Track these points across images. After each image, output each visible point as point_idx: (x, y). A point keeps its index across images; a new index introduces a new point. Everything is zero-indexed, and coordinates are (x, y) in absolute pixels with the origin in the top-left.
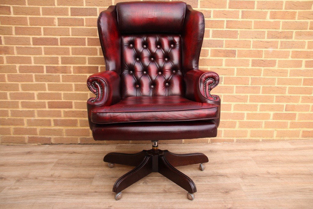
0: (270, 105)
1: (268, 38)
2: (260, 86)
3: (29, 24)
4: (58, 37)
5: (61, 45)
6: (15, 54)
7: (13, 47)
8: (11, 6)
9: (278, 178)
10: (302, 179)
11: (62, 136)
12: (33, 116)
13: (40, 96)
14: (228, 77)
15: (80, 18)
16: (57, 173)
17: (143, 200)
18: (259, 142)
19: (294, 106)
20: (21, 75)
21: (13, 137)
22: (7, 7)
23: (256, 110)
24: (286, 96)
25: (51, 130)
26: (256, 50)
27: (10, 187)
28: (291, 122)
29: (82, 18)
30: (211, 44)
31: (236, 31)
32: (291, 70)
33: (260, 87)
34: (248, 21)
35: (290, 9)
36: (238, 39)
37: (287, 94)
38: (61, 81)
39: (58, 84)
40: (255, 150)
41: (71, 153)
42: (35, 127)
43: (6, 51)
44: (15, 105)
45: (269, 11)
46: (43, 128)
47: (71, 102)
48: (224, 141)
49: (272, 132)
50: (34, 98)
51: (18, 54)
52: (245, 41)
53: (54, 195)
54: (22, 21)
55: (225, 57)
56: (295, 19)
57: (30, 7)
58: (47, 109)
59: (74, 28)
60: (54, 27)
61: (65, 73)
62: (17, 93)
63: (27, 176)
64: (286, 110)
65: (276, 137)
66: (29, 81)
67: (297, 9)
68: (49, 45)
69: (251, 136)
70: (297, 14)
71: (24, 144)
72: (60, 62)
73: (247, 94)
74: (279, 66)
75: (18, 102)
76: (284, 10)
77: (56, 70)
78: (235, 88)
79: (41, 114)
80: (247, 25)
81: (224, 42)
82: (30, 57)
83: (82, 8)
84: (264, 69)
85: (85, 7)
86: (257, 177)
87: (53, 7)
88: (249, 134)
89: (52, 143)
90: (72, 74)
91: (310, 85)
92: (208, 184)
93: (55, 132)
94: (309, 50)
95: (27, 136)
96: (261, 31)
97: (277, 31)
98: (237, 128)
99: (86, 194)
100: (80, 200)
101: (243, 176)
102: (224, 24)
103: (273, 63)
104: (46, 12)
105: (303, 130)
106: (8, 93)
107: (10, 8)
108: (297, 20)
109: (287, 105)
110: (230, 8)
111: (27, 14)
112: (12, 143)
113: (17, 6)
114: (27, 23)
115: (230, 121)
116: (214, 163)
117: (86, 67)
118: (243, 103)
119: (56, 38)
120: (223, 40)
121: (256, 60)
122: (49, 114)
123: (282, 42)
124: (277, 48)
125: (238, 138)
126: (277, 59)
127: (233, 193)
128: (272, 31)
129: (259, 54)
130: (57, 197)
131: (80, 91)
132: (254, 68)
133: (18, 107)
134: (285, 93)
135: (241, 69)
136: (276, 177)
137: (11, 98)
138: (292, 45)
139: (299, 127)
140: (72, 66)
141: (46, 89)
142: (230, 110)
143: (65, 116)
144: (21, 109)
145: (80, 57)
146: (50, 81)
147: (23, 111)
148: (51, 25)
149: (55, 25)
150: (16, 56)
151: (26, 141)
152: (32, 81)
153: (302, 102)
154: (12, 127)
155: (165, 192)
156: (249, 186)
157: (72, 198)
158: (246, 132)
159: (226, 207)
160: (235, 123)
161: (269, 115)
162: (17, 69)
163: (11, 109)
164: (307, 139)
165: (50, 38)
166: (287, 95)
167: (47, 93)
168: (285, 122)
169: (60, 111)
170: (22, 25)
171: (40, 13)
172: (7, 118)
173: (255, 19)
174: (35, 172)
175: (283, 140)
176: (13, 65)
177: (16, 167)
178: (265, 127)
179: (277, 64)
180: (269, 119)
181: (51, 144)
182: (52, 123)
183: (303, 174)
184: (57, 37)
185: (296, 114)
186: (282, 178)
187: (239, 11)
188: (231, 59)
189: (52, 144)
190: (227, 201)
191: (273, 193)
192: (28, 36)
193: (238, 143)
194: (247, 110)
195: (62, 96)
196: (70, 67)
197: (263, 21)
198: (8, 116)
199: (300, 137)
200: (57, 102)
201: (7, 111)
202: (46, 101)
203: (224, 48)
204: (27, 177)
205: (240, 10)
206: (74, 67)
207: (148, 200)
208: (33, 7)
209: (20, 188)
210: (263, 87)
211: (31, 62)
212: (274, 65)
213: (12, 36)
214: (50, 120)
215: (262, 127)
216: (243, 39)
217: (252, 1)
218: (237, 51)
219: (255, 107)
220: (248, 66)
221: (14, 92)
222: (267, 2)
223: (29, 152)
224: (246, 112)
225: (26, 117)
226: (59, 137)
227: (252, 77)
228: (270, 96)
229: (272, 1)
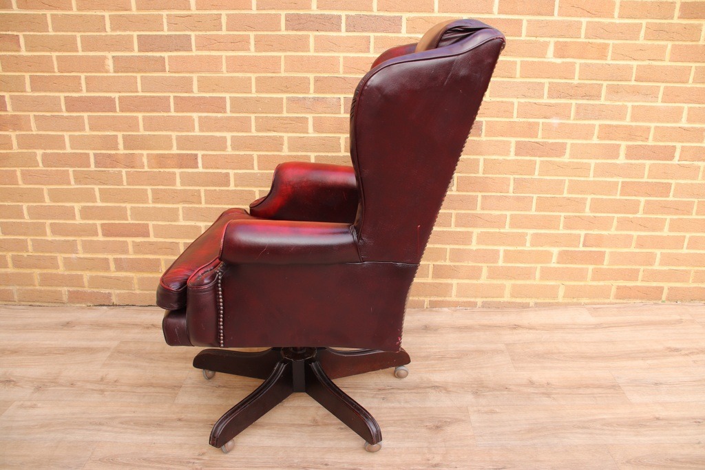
0: (552, 234)
1: (550, 96)
2: (531, 195)
3: (56, 70)
4: (116, 95)
5: (122, 111)
6: (33, 129)
7: (29, 116)
8: (21, 35)
9: (548, 395)
10: (594, 397)
11: (131, 290)
12: (76, 252)
14: (465, 177)
15: (156, 57)
16: (112, 374)
17: (267, 442)
18: (529, 307)
19: (601, 236)
20: (47, 171)
21: (40, 291)
22: (13, 35)
23: (524, 245)
24: (586, 216)
25: (111, 278)
26: (524, 122)
27: (22, 402)
28: (595, 269)
29: (161, 57)
32: (596, 163)
33: (533, 197)
34: (509, 62)
35: (596, 37)
37: (587, 212)
38: (125, 183)
39: (119, 189)
40: (516, 327)
41: (148, 328)
42: (79, 273)
43: (16, 123)
44: (39, 229)
45: (553, 40)
46: (94, 274)
47: (147, 225)
48: (456, 304)
49: (555, 289)
50: (73, 217)
51: (39, 129)
52: (502, 102)
53: (100, 424)
54: (44, 64)
56: (606, 60)
57: (57, 36)
58: (100, 238)
59: (146, 77)
60: (105, 75)
61: (132, 167)
62: (42, 206)
63: (55, 379)
64: (584, 245)
65: (563, 297)
66: (63, 183)
67: (609, 39)
68: (98, 111)
69: (512, 296)
70: (611, 49)
71: (62, 304)
72: (121, 146)
73: (504, 213)
74: (572, 156)
75: (44, 224)
76: (582, 39)
77: (114, 161)
78: (479, 199)
79: (88, 247)
82: (63, 136)
83: (161, 36)
84: (542, 162)
85: (166, 33)
86: (505, 393)
87: (103, 34)
88: (507, 292)
89: (113, 303)
90: (146, 169)
91: (635, 196)
92: (404, 408)
93: (118, 283)
94: (634, 124)
95: (65, 290)
96: (535, 83)
97: (569, 83)
98: (484, 280)
99: (160, 424)
100: (147, 438)
101: (479, 389)
103: (559, 150)
104: (89, 44)
105: (617, 284)
106: (25, 206)
107: (19, 38)
108: (609, 62)
109: (586, 235)
111: (51, 50)
112: (38, 301)
113: (32, 33)
114: (54, 69)
115: (470, 265)
116: (427, 358)
117: (173, 154)
118: (497, 230)
119: (111, 97)
121: (525, 142)
122: (105, 248)
123: (578, 106)
124: (568, 117)
125: (485, 300)
126: (569, 142)
127: (449, 430)
128: (559, 83)
129: (531, 129)
130: (104, 428)
131: (163, 203)
132: (519, 158)
133: (45, 234)
134: (583, 211)
135: (492, 160)
136: (543, 393)
137: (31, 216)
138: (599, 113)
139: (609, 280)
140: (145, 152)
141: (96, 199)
142: (469, 243)
143: (135, 253)
144: (50, 237)
145: (160, 135)
146: (104, 184)
147: (55, 240)
148: (100, 72)
149: (107, 72)
150: (34, 133)
151: (65, 298)
152: (69, 183)
153: (617, 229)
154: (37, 271)
155: (315, 423)
156: (486, 413)
157: (132, 433)
158: (502, 287)
159: (430, 462)
160: (480, 269)
161: (550, 254)
162: (39, 159)
163: (32, 238)
164: (625, 301)
165: (100, 97)
166: (587, 214)
167: (98, 207)
168: (582, 269)
169: (125, 242)
170: (44, 72)
171: (77, 47)
172: (25, 254)
173: (523, 56)
174: (74, 370)
175: (579, 304)
176: (30, 151)
177: (40, 357)
178: (542, 278)
179: (568, 151)
180: (550, 262)
181: (111, 304)
182: (112, 266)
183: (599, 387)
184: (112, 95)
185: (604, 253)
186: (555, 396)
188: (472, 140)
189: (113, 305)
190: (433, 449)
191: (530, 431)
192: (56, 94)
193: (485, 309)
194: (503, 244)
195: (129, 212)
196: (142, 155)
197: (539, 62)
198: (28, 251)
199: (611, 298)
200: (119, 224)
201: (26, 241)
202: (99, 222)
204: (55, 382)
206: (148, 155)
207: (278, 443)
208: (64, 35)
209: (39, 405)
210: (539, 198)
211: (65, 146)
212: (562, 154)
213: (25, 94)
214: (108, 259)
215: (535, 279)
216: (498, 99)
217: (517, 20)
218: (484, 123)
219: (521, 239)
220: (508, 154)
221: (35, 204)
222: (547, 22)
223: (68, 323)
224: (502, 249)
225: (61, 252)
226: (127, 291)
227: (517, 176)
228: (553, 216)
229: (559, 21)
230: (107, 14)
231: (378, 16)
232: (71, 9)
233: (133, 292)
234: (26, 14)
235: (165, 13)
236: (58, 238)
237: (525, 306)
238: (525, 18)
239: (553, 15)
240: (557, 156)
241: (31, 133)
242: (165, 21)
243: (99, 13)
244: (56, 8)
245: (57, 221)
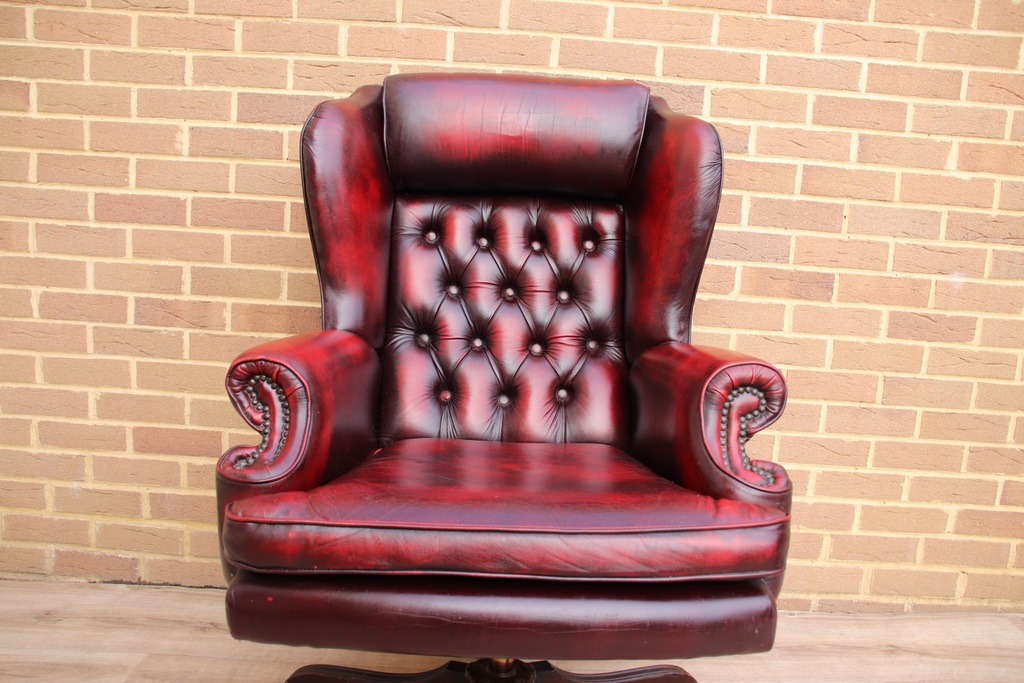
0: (949, 480)
1: (950, 237)
2: (914, 408)
3: (87, 146)
4: (188, 196)
5: (195, 224)
6: (31, 249)
7: (27, 225)
8: (33, 83)
11: (176, 555)
12: (79, 477)
13: (108, 407)
14: (801, 372)
15: (268, 132)
18: (903, 613)
20: (46, 325)
21: (4, 551)
22: (19, 83)
23: (898, 498)
24: (1007, 449)
25: (140, 530)
26: (905, 279)
28: (1021, 545)
29: (277, 132)
30: (741, 247)
31: (837, 205)
33: (916, 413)
34: (882, 173)
36: (844, 236)
37: (1010, 443)
38: (186, 355)
39: (174, 365)
40: (893, 650)
41: (203, 629)
42: (82, 518)
44: (18, 432)
45: (956, 141)
46: (110, 521)
47: (218, 435)
49: (950, 579)
50: (84, 414)
51: (41, 249)
52: (869, 242)
54: (67, 135)
55: (794, 298)
57: (96, 88)
58: (130, 454)
59: (246, 167)
60: (174, 159)
61: (201, 327)
62: (28, 389)
64: (1003, 502)
65: (964, 596)
66: (72, 350)
68: (154, 223)
69: (874, 592)
71: (42, 577)
72: (187, 287)
73: (866, 438)
74: (985, 342)
75: (27, 423)
76: (1007, 142)
77: (171, 314)
78: (824, 412)
79: (105, 470)
80: (879, 189)
81: (793, 243)
82: (83, 264)
83: (281, 97)
84: (935, 349)
85: (289, 91)
87: (179, 88)
88: (865, 584)
89: (139, 579)
90: (228, 331)
93: (152, 540)
95: (50, 549)
96: (925, 212)
97: (982, 215)
98: (824, 560)
102: (793, 179)
103: (961, 330)
104: (150, 105)
107: (29, 89)
109: (1007, 484)
110: (816, 121)
111: (83, 111)
113: (53, 81)
114: (83, 144)
115: (801, 531)
117: (279, 307)
118: (852, 470)
119: (178, 198)
120: (790, 237)
121: (905, 313)
122: (135, 473)
123: (997, 255)
124: (980, 274)
125: (825, 597)
126: (981, 316)
128: (965, 214)
129: (915, 293)
132: (895, 341)
133: (26, 442)
134: (1003, 440)
135: (848, 343)
140: (229, 301)
141: (129, 380)
142: (803, 492)
143: (191, 485)
144: (35, 448)
145: (260, 271)
146: (148, 355)
147: (45, 455)
148: (164, 153)
149: (178, 154)
150: (32, 255)
151: (49, 565)
152: (83, 350)
154: (3, 511)
158: (856, 575)
160: (819, 539)
161: (942, 517)
162: (35, 303)
165: (159, 197)
166: (1009, 446)
167: (131, 397)
168: (998, 546)
169: (176, 464)
170: (64, 149)
171: (130, 110)
173: (906, 166)
175: (990, 610)
176: (19, 287)
178: (927, 560)
179: (978, 332)
180: (941, 531)
181: (136, 581)
182: (146, 508)
184: (182, 195)
187: (849, 136)
188: (816, 307)
189: (139, 583)
192: (82, 189)
193: (825, 615)
194: (862, 495)
195: (187, 409)
196: (224, 305)
197: (932, 177)
200: (167, 430)
202: (129, 425)
203: (790, 267)
205: (855, 133)
206: (234, 306)
208: (109, 87)
210: (926, 414)
211: (85, 282)
212: (968, 337)
213: (24, 186)
214: (138, 495)
215: (914, 561)
216: (862, 237)
217: (898, 104)
218: (837, 277)
219: (892, 487)
220: (875, 334)
221: (15, 386)
222: (948, 109)
223: (48, 613)
224: (858, 504)
225: (53, 477)
226: (167, 557)
227: (889, 374)
228: (951, 447)
229: (967, 108)
230: (189, 55)
231: (663, 84)
232: (127, 43)
233: (181, 559)
234: (48, 49)
235: (291, 58)
236: (50, 451)
237: (896, 611)
238: (911, 102)
239: (959, 99)
240: (959, 341)
241: (25, 255)
242: (290, 72)
243: (176, 53)
244: (101, 41)
245: (52, 419)
